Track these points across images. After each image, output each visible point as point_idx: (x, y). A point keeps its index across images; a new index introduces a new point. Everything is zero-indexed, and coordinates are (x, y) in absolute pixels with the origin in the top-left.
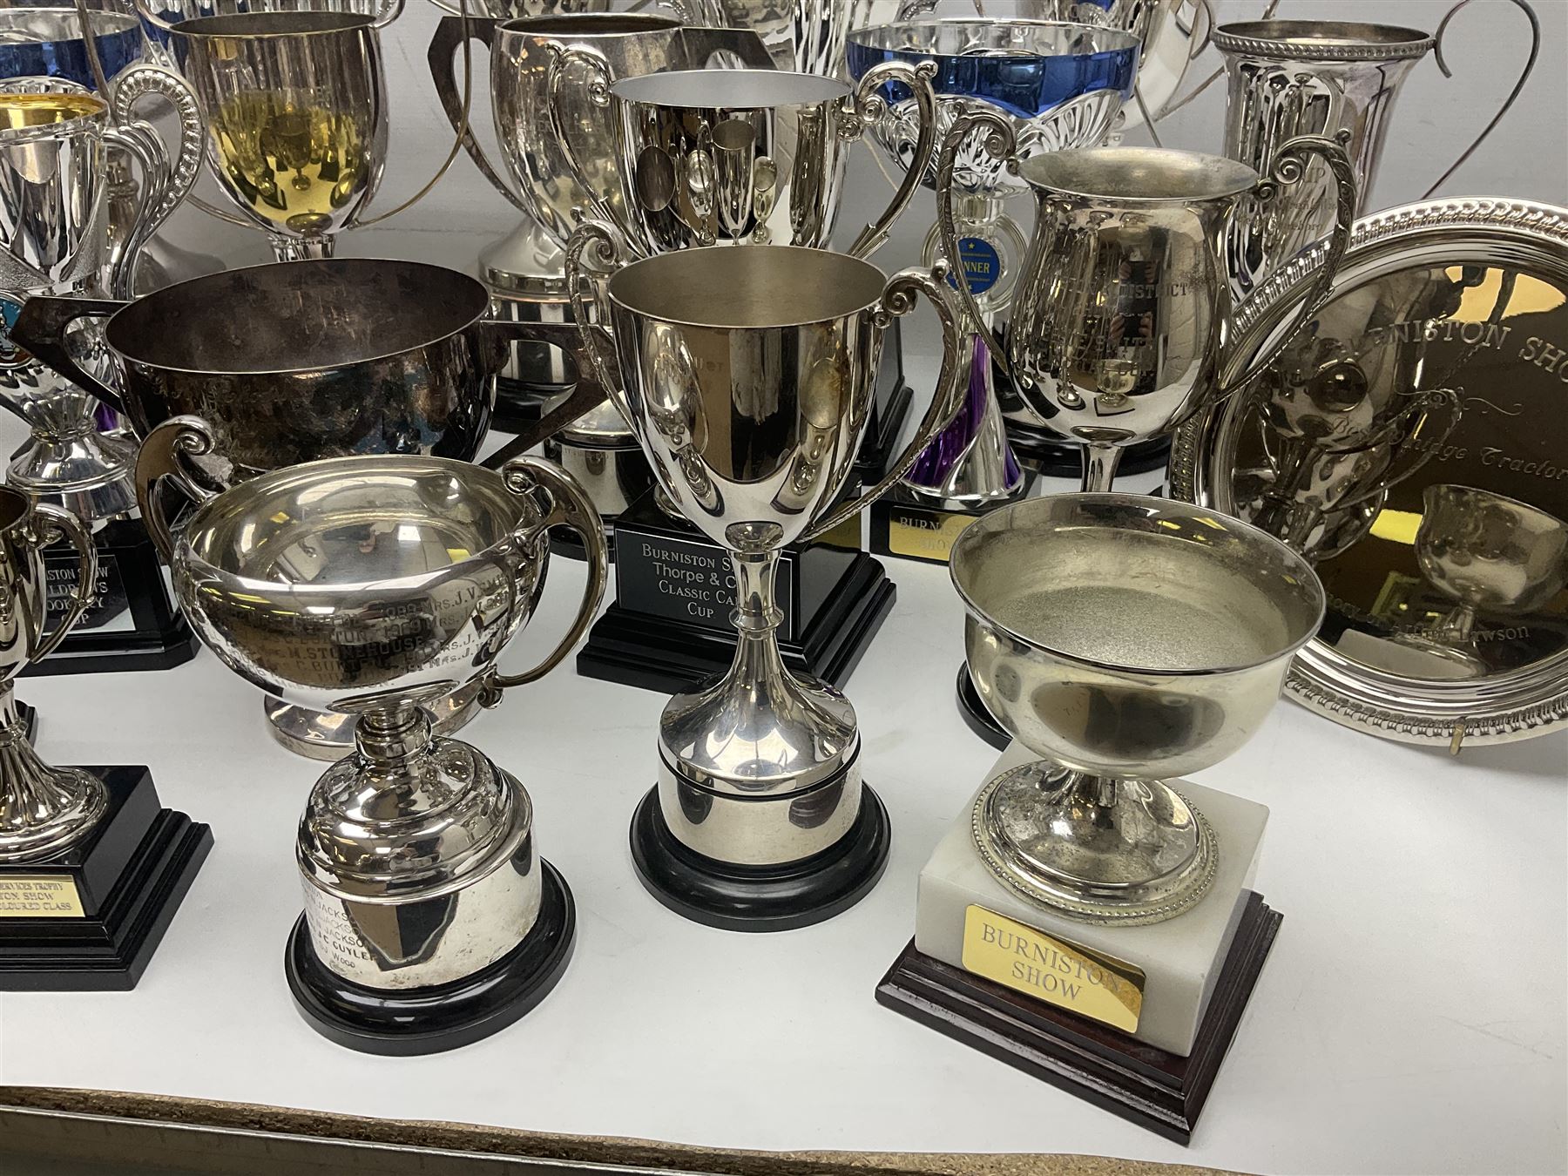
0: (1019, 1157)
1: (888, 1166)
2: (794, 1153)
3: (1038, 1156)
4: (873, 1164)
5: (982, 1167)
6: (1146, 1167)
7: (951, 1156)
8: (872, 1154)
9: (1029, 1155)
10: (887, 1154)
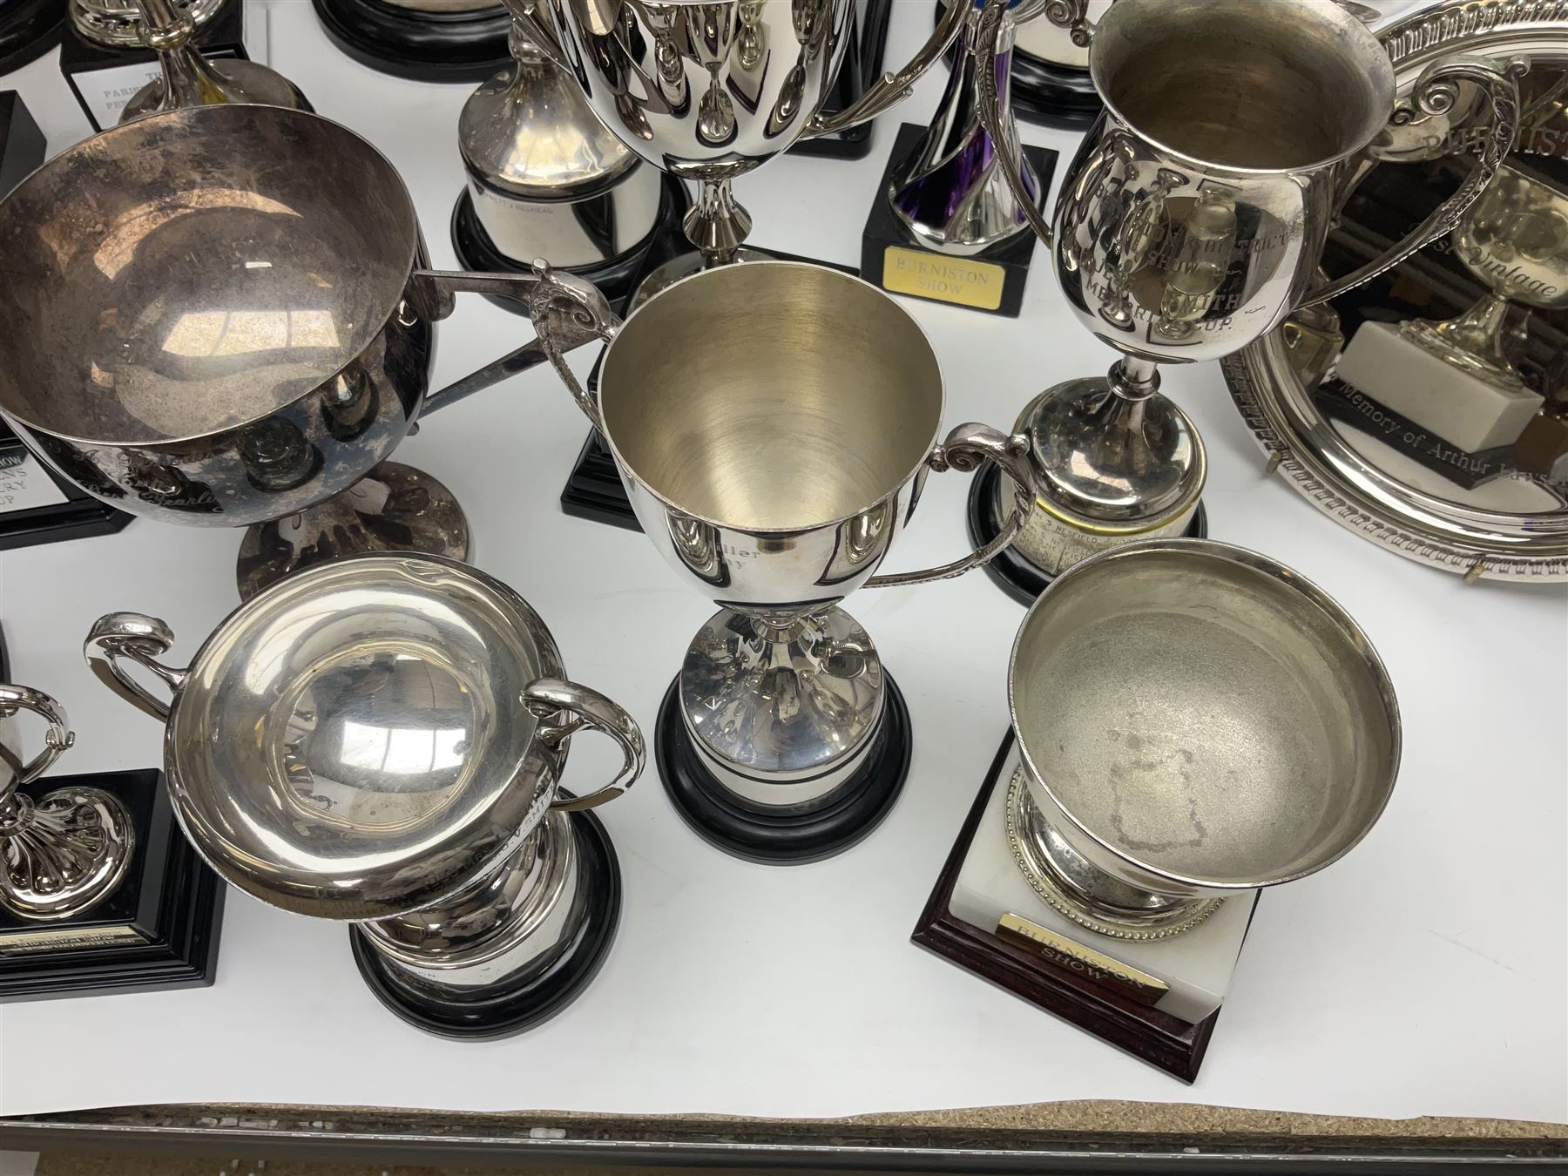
0: (1045, 1106)
1: (934, 1125)
2: (851, 1118)
3: (1061, 1104)
4: (920, 1123)
5: (1014, 1118)
6: (1153, 1108)
7: (987, 1110)
8: (919, 1113)
9: (1053, 1103)
10: (931, 1112)
